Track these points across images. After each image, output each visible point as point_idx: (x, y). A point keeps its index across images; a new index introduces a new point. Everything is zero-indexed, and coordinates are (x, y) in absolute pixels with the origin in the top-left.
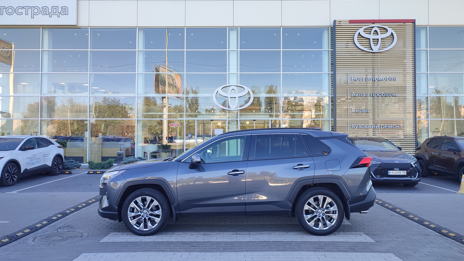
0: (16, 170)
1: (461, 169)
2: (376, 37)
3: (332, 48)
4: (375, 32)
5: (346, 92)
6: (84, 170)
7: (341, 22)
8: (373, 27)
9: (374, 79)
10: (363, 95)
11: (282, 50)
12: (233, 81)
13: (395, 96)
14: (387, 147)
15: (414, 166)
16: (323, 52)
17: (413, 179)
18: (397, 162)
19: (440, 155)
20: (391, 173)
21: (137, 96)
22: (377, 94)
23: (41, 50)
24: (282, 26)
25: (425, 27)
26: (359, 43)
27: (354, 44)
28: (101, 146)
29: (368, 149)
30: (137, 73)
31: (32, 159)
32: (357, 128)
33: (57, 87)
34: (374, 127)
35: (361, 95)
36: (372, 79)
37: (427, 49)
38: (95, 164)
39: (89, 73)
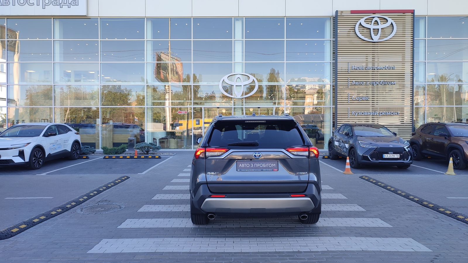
0: (42, 155)
1: (450, 153)
2: (376, 27)
3: (334, 38)
4: (375, 22)
5: (347, 80)
6: (99, 155)
7: (343, 12)
8: (374, 17)
9: (374, 68)
10: (363, 83)
11: (285, 39)
12: (238, 69)
13: (394, 84)
14: (384, 132)
15: (407, 150)
16: (325, 41)
17: (406, 161)
18: (391, 146)
19: (432, 140)
20: (386, 156)
21: (146, 85)
22: (377, 82)
23: (52, 40)
24: (285, 16)
25: (424, 17)
26: (360, 33)
27: (355, 34)
28: (112, 133)
29: (366, 135)
30: (146, 62)
31: (55, 144)
32: (357, 114)
34: (373, 114)
35: (361, 83)
36: (372, 68)
37: (425, 39)
38: (109, 150)
39: (100, 62)
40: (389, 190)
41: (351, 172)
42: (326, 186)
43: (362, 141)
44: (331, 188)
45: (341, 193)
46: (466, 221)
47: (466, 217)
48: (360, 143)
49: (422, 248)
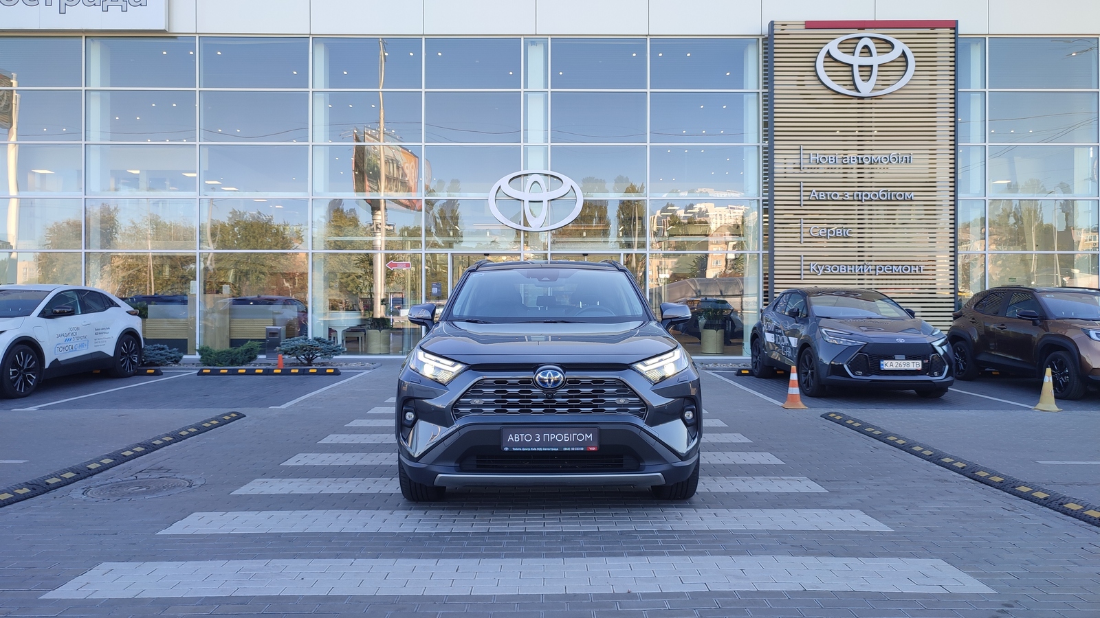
0: (34, 362)
1: (1047, 359)
2: (866, 61)
3: (765, 88)
4: (864, 50)
5: (798, 189)
6: (189, 367)
7: (786, 25)
8: (860, 38)
9: (862, 159)
10: (836, 195)
11: (648, 90)
12: (536, 162)
13: (909, 197)
14: (885, 309)
15: (941, 353)
16: (745, 95)
17: (937, 378)
18: (901, 341)
19: (1002, 329)
20: (888, 365)
21: (311, 198)
22: (869, 193)
23: (83, 88)
24: (649, 35)
25: (980, 39)
26: (829, 76)
27: (816, 78)
28: (228, 316)
30: (310, 143)
31: (70, 337)
32: (821, 271)
33: (122, 181)
34: (860, 270)
35: (830, 196)
36: (858, 158)
37: (984, 90)
38: (216, 354)
39: (198, 143)
40: (893, 444)
41: (801, 405)
42: (735, 434)
43: (833, 329)
44: (746, 440)
45: (770, 450)
46: (1086, 515)
47: (1088, 507)
48: (824, 333)
49: (970, 585)
